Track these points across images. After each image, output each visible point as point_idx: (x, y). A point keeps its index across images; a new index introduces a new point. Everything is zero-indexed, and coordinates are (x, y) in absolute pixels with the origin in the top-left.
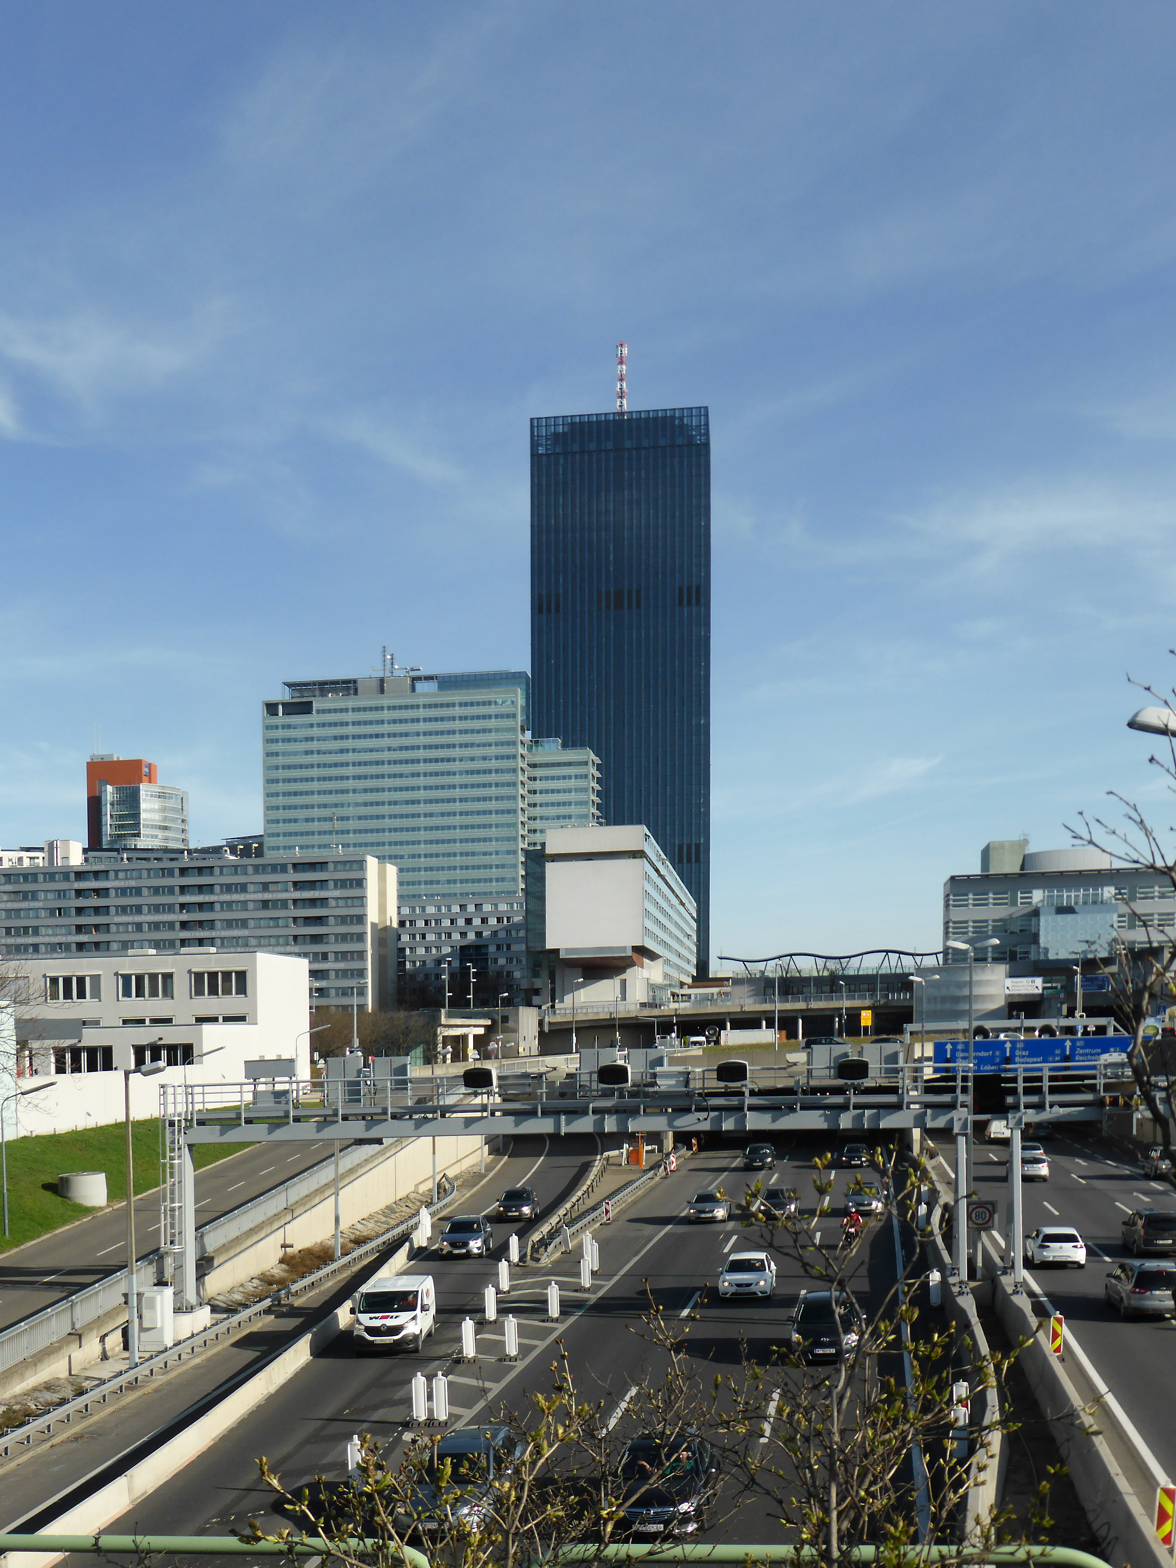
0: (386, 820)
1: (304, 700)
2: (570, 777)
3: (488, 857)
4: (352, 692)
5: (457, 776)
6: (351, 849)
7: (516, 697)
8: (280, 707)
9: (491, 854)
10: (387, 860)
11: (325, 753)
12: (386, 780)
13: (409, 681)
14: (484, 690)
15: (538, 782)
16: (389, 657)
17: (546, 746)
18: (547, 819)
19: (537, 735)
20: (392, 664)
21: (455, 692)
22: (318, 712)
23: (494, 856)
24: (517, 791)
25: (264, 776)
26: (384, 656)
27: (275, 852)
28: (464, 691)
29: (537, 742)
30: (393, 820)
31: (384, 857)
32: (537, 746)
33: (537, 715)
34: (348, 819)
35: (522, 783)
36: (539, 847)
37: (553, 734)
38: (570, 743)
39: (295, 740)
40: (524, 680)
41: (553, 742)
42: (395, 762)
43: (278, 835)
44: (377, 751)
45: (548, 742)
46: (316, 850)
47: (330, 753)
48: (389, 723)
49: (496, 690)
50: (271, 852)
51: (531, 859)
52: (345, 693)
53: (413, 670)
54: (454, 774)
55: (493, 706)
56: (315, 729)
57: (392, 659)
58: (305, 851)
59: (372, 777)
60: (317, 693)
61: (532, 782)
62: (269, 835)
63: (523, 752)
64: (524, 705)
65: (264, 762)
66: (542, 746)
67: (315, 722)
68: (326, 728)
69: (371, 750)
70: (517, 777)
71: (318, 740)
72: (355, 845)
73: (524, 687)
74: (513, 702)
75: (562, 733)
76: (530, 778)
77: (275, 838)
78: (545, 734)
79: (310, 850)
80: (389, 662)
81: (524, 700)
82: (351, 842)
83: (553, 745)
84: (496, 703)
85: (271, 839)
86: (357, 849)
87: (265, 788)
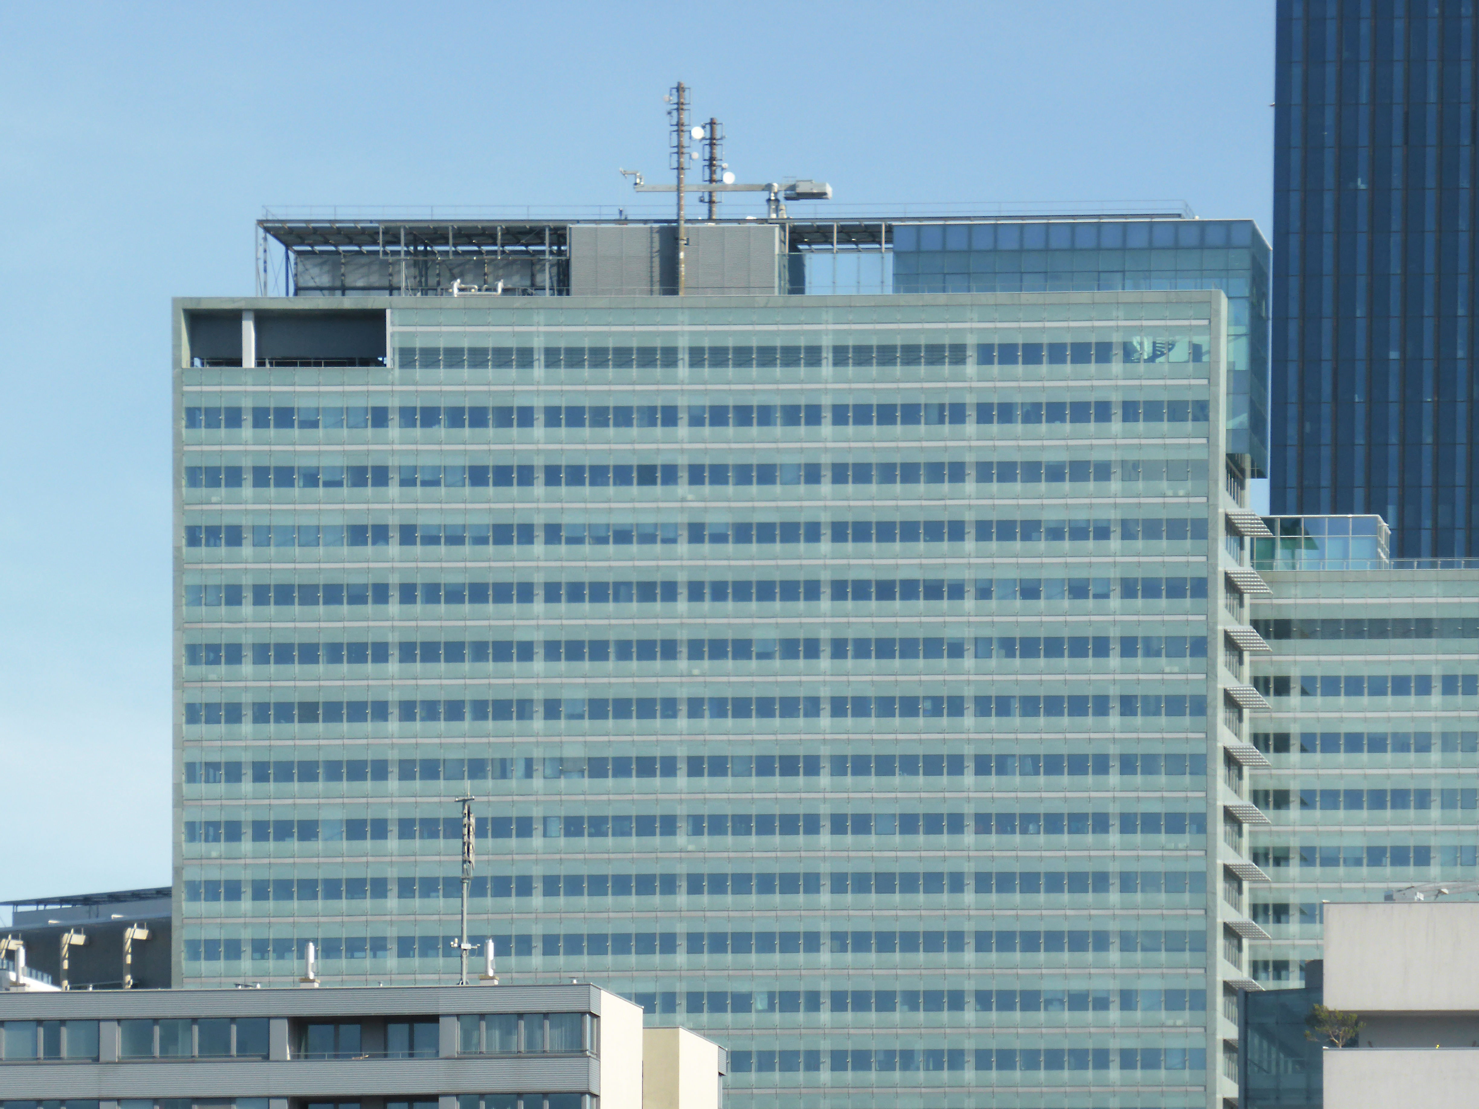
0: (682, 839)
1: (349, 302)
2: (1424, 685)
3: (1090, 1015)
4: (546, 278)
5: (968, 662)
6: (537, 960)
7: (1211, 329)
8: (249, 330)
9: (1102, 1004)
10: (681, 1015)
11: (432, 540)
12: (682, 664)
13: (778, 245)
14: (1083, 296)
15: (1294, 699)
16: (698, 133)
17: (1330, 544)
18: (1330, 859)
19: (1292, 496)
20: (711, 162)
21: (963, 297)
22: (407, 358)
23: (1114, 1015)
24: (1210, 734)
25: (180, 626)
26: (680, 127)
27: (221, 965)
28: (1002, 297)
29: (1291, 528)
30: (705, 840)
31: (669, 1003)
32: (1292, 546)
33: (1293, 411)
34: (525, 826)
35: (1231, 702)
36: (1294, 982)
37: (1359, 494)
38: (1426, 537)
39: (311, 478)
40: (1242, 260)
41: (1359, 528)
42: (719, 591)
43: (233, 891)
44: (648, 538)
45: (1338, 529)
46: (391, 961)
47: (455, 539)
48: (696, 421)
49: (1129, 295)
50: (204, 966)
51: (1265, 1032)
52: (518, 281)
53: (795, 195)
54: (956, 650)
55: (1117, 367)
56: (394, 431)
57: (712, 142)
58: (343, 963)
59: (624, 650)
60: (403, 276)
61: (1270, 701)
62: (194, 891)
63: (1233, 568)
64: (1243, 364)
65: (179, 566)
66: (1311, 545)
67: (394, 403)
68: (441, 431)
69: (623, 536)
70: (1211, 673)
71: (407, 482)
72: (551, 945)
73: (1243, 286)
74: (1196, 353)
75: (1393, 493)
76: (1261, 684)
77: (221, 906)
78: (1325, 496)
79: (367, 962)
80: (697, 155)
81: (1243, 344)
82: (537, 930)
83: (1357, 545)
84: (1129, 353)
85: (202, 906)
86: (561, 960)
87: (180, 684)
